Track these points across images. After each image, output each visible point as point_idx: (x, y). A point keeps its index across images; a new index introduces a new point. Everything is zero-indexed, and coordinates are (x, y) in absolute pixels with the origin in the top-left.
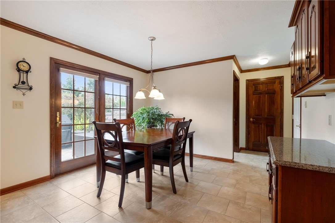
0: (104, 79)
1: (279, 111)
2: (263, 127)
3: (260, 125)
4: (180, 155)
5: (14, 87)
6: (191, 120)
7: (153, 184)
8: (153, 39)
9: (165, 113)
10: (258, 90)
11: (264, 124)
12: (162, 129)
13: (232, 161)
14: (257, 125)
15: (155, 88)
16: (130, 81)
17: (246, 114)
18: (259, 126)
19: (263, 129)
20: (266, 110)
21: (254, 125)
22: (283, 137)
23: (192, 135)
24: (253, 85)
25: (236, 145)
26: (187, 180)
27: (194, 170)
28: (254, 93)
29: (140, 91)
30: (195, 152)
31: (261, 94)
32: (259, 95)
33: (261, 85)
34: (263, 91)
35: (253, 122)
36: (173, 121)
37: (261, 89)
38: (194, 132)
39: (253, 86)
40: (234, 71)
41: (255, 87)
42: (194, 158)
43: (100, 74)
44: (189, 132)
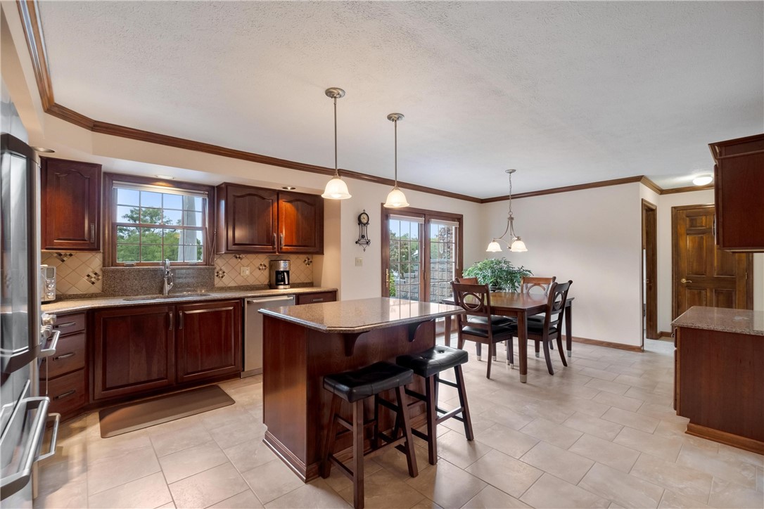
0: (429, 221)
1: (744, 265)
2: (708, 294)
3: (703, 292)
4: (554, 328)
5: (356, 243)
6: (571, 282)
7: (528, 356)
8: (512, 171)
9: (516, 269)
10: (696, 227)
11: (711, 291)
12: (513, 293)
13: (640, 349)
14: (696, 292)
15: (519, 239)
16: (459, 219)
17: (673, 271)
18: (700, 293)
19: (708, 298)
20: (715, 264)
21: (689, 291)
22: (753, 309)
23: (570, 302)
24: (688, 217)
25: (650, 326)
26: (565, 364)
27: (572, 355)
28: (689, 232)
29: (494, 241)
30: (574, 334)
31: (703, 234)
32: (700, 236)
33: (704, 218)
34: (708, 227)
35: (688, 286)
36: (534, 282)
37: (704, 225)
38: (573, 298)
39: (688, 219)
40: (642, 199)
41: (692, 220)
42: (573, 343)
43: (425, 215)
44: (567, 298)
